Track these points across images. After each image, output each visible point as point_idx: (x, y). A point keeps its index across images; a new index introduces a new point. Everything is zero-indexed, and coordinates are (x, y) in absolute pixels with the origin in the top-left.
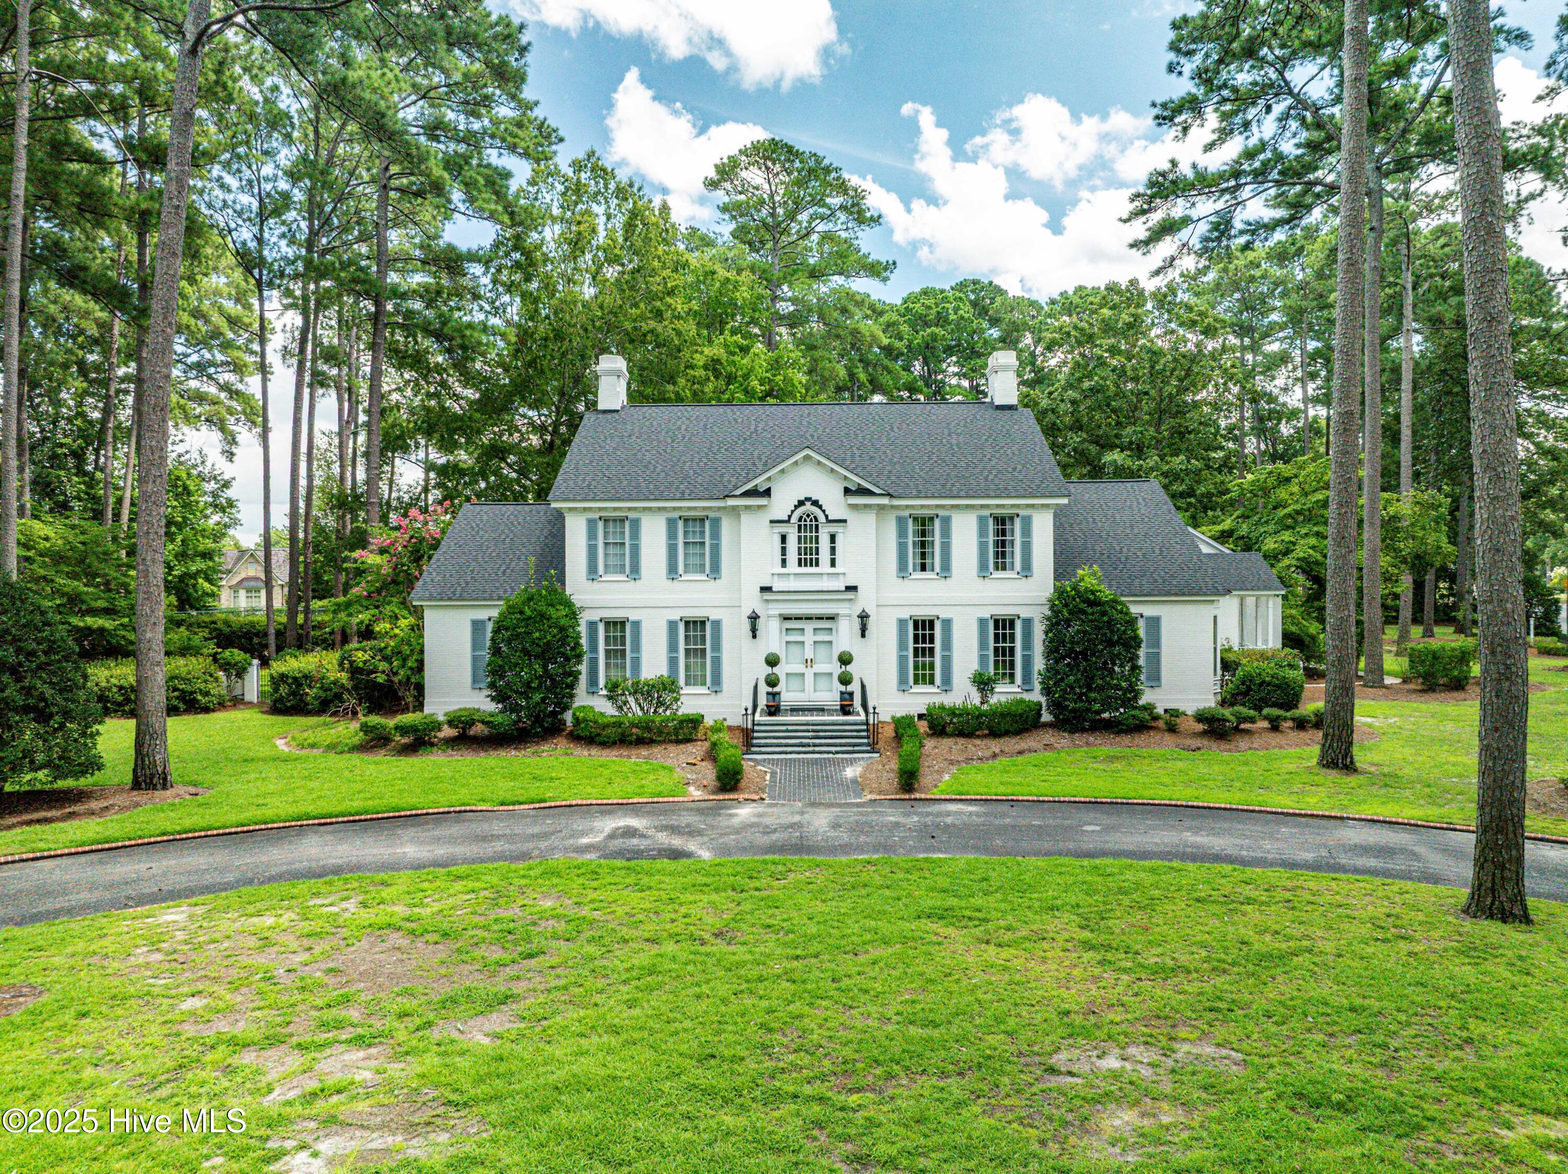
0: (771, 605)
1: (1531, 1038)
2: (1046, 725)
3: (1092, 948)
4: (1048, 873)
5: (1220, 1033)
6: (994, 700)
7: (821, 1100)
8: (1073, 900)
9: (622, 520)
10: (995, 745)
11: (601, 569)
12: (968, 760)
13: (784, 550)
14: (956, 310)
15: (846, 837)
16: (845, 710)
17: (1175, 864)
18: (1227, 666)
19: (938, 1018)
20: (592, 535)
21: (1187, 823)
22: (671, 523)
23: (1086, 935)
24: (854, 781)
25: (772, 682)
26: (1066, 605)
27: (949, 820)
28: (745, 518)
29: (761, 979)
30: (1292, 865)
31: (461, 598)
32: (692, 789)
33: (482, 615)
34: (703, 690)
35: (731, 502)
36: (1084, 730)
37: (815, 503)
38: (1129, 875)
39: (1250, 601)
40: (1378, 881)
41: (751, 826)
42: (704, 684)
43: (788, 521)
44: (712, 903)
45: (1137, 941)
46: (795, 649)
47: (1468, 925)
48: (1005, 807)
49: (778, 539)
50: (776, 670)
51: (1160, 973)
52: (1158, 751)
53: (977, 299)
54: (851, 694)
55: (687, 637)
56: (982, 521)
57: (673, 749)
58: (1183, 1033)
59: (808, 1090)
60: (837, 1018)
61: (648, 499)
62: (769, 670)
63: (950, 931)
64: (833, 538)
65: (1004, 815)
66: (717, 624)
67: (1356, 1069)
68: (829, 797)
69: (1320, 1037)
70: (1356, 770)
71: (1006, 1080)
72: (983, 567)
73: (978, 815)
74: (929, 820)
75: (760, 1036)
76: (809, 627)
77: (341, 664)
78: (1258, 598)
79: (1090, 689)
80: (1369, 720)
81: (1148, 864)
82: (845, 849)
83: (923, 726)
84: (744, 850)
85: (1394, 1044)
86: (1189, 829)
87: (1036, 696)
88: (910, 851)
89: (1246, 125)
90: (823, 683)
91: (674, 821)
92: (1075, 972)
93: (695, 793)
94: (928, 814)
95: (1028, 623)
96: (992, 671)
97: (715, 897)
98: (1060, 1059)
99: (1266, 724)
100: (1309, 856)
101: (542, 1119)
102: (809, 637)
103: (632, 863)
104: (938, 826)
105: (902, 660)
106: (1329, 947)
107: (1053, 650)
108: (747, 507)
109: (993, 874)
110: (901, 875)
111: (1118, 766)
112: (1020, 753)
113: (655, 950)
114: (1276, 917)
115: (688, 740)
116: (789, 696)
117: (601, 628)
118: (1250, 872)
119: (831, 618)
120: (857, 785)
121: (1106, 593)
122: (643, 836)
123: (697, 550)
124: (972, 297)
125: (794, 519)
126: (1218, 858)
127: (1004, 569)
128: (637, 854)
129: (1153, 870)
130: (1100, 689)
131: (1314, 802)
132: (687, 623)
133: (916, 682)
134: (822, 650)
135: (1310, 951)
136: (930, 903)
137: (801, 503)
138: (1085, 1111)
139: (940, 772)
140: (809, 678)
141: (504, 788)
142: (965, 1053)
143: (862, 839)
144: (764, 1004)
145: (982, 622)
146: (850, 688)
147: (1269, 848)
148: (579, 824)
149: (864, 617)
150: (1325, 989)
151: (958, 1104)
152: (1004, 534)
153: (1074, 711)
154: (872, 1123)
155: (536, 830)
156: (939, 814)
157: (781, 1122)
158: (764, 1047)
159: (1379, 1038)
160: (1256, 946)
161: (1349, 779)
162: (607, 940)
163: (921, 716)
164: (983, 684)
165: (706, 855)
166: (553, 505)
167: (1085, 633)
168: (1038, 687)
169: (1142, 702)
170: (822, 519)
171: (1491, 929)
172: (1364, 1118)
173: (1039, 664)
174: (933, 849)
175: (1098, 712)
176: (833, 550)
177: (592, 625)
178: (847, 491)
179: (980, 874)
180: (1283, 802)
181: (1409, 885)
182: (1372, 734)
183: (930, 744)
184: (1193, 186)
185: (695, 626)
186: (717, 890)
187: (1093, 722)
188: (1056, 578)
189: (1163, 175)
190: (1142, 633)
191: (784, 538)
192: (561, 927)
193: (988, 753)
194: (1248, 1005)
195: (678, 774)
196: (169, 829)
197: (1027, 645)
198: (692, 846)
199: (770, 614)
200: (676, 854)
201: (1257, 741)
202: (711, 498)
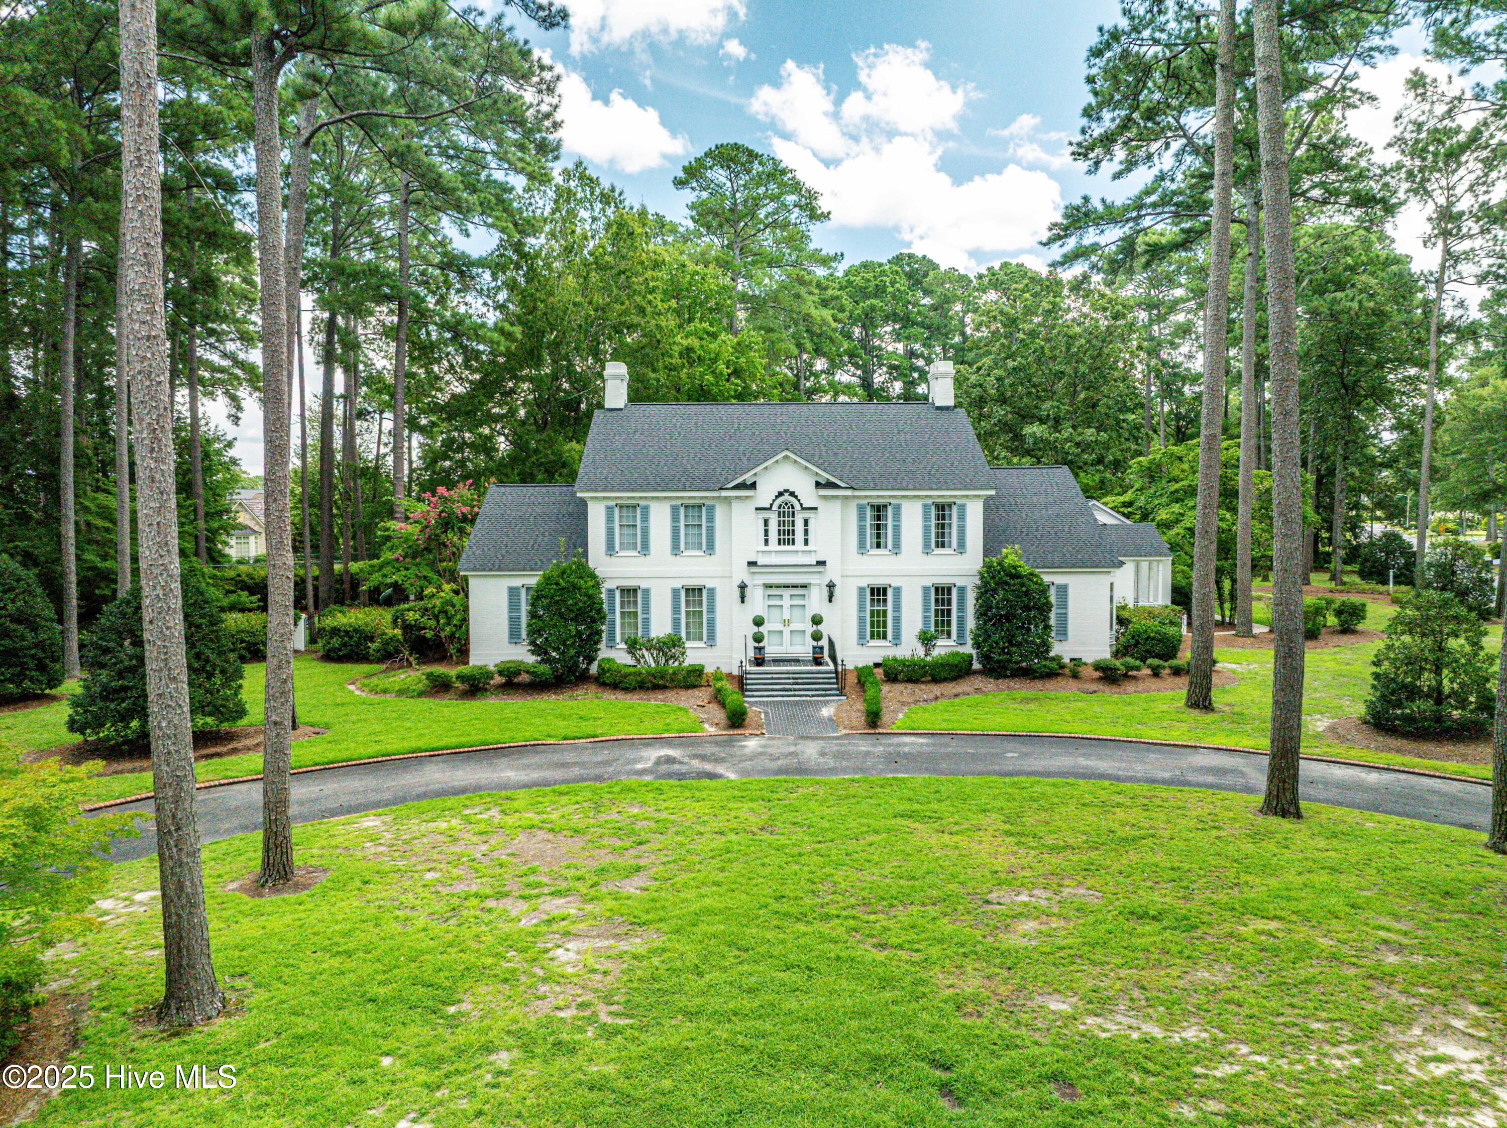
0: (757, 577)
1: (1273, 883)
2: (976, 672)
3: (1012, 835)
4: (981, 787)
5: (1090, 882)
6: (935, 653)
7: (854, 918)
8: (999, 805)
9: (634, 507)
10: (937, 689)
11: (617, 546)
12: (916, 702)
13: (766, 532)
14: (893, 283)
15: (831, 763)
16: (817, 661)
17: (1070, 780)
18: (1121, 621)
19: (917, 875)
20: (610, 519)
21: (1081, 751)
22: (675, 510)
23: (1007, 827)
24: (830, 719)
25: (758, 638)
26: (993, 578)
27: (906, 749)
28: (735, 505)
29: (800, 855)
30: (1153, 781)
31: (499, 569)
32: (706, 726)
33: (517, 582)
34: (701, 644)
35: (724, 493)
36: (1006, 677)
37: (792, 494)
38: (1038, 788)
39: (1144, 565)
40: (1211, 791)
41: (761, 754)
42: (701, 639)
43: (770, 509)
44: (752, 810)
45: (1041, 830)
46: (775, 612)
47: (1260, 819)
48: (947, 739)
49: (762, 523)
50: (761, 629)
51: (1055, 850)
52: (1063, 694)
53: (912, 271)
54: (822, 648)
55: (687, 602)
56: (926, 507)
57: (684, 694)
58: (1066, 883)
59: (844, 913)
60: (854, 876)
61: (656, 490)
62: (756, 629)
63: (917, 825)
64: (806, 522)
65: (947, 745)
66: (712, 591)
67: (1168, 900)
68: (812, 732)
69: (1149, 884)
70: (1213, 710)
71: (960, 907)
72: (926, 545)
73: (927, 745)
74: (891, 749)
75: (808, 886)
76: (786, 593)
77: (395, 622)
78: (1150, 562)
79: (1011, 644)
80: (1234, 666)
81: (1051, 780)
82: (833, 771)
83: (879, 672)
84: (760, 772)
85: (1192, 886)
86: (1084, 755)
87: (968, 649)
88: (881, 772)
89: (1149, 157)
90: (798, 639)
91: (700, 751)
92: (1001, 849)
93: (712, 730)
94: (890, 745)
95: (962, 590)
96: (933, 629)
97: (750, 805)
98: (992, 897)
99: (1149, 671)
100: (1167, 775)
101: (695, 929)
102: (786, 602)
103: (683, 782)
104: (899, 754)
105: (861, 620)
106: (1167, 834)
107: (983, 613)
108: (737, 497)
109: (942, 788)
110: (877, 789)
111: (1032, 706)
112: (956, 695)
113: (723, 839)
114: (1136, 815)
115: (694, 687)
116: (772, 650)
117: (618, 594)
118: (1122, 786)
119: (804, 586)
120: (832, 722)
121: (1025, 569)
122: (681, 763)
123: (695, 531)
124: (907, 269)
125: (775, 507)
126: (1103, 776)
127: (943, 546)
128: (681, 776)
129: (1054, 785)
130: (1020, 645)
131: (1178, 735)
132: (687, 590)
133: (872, 637)
134: (797, 612)
135: (1153, 836)
136: (902, 808)
137: (781, 494)
138: (1008, 921)
139: (896, 712)
140: (787, 636)
141: (562, 727)
142: (935, 893)
143: (844, 763)
144: (806, 868)
145: (926, 589)
146: (820, 643)
147: (1139, 769)
148: (631, 754)
149: (831, 586)
150: (1159, 858)
151: (934, 919)
152: (944, 518)
153: (999, 662)
154: (886, 929)
155: (599, 759)
156: (899, 745)
157: (833, 929)
158: (813, 892)
159: (1184, 884)
160: (1119, 833)
161: (1205, 717)
162: (689, 833)
163: (877, 665)
164: (926, 640)
165: (732, 776)
166: (579, 495)
167: (1008, 601)
168: (970, 642)
169: (1052, 654)
170: (798, 507)
171: (1274, 822)
172: (1165, 923)
173: (971, 623)
174: (895, 771)
175: (1017, 663)
176: (806, 532)
177: (611, 592)
178: (818, 485)
179: (933, 788)
180: (1154, 735)
181: (1231, 794)
182: (1233, 678)
183: (886, 688)
184: (1102, 218)
185: (695, 592)
186: (752, 800)
187: (1012, 670)
188: (985, 555)
189: (1077, 209)
190: (1053, 599)
191: (766, 522)
192: (653, 825)
193: (931, 696)
194: (1109, 867)
195: (693, 714)
196: (318, 760)
197: (962, 608)
198: (720, 769)
199: (755, 582)
200: (712, 776)
201: (1141, 686)
202: (707, 490)
